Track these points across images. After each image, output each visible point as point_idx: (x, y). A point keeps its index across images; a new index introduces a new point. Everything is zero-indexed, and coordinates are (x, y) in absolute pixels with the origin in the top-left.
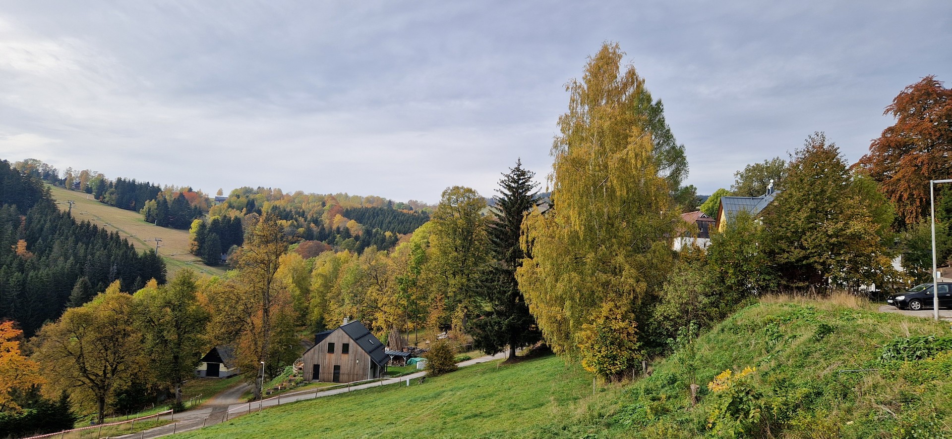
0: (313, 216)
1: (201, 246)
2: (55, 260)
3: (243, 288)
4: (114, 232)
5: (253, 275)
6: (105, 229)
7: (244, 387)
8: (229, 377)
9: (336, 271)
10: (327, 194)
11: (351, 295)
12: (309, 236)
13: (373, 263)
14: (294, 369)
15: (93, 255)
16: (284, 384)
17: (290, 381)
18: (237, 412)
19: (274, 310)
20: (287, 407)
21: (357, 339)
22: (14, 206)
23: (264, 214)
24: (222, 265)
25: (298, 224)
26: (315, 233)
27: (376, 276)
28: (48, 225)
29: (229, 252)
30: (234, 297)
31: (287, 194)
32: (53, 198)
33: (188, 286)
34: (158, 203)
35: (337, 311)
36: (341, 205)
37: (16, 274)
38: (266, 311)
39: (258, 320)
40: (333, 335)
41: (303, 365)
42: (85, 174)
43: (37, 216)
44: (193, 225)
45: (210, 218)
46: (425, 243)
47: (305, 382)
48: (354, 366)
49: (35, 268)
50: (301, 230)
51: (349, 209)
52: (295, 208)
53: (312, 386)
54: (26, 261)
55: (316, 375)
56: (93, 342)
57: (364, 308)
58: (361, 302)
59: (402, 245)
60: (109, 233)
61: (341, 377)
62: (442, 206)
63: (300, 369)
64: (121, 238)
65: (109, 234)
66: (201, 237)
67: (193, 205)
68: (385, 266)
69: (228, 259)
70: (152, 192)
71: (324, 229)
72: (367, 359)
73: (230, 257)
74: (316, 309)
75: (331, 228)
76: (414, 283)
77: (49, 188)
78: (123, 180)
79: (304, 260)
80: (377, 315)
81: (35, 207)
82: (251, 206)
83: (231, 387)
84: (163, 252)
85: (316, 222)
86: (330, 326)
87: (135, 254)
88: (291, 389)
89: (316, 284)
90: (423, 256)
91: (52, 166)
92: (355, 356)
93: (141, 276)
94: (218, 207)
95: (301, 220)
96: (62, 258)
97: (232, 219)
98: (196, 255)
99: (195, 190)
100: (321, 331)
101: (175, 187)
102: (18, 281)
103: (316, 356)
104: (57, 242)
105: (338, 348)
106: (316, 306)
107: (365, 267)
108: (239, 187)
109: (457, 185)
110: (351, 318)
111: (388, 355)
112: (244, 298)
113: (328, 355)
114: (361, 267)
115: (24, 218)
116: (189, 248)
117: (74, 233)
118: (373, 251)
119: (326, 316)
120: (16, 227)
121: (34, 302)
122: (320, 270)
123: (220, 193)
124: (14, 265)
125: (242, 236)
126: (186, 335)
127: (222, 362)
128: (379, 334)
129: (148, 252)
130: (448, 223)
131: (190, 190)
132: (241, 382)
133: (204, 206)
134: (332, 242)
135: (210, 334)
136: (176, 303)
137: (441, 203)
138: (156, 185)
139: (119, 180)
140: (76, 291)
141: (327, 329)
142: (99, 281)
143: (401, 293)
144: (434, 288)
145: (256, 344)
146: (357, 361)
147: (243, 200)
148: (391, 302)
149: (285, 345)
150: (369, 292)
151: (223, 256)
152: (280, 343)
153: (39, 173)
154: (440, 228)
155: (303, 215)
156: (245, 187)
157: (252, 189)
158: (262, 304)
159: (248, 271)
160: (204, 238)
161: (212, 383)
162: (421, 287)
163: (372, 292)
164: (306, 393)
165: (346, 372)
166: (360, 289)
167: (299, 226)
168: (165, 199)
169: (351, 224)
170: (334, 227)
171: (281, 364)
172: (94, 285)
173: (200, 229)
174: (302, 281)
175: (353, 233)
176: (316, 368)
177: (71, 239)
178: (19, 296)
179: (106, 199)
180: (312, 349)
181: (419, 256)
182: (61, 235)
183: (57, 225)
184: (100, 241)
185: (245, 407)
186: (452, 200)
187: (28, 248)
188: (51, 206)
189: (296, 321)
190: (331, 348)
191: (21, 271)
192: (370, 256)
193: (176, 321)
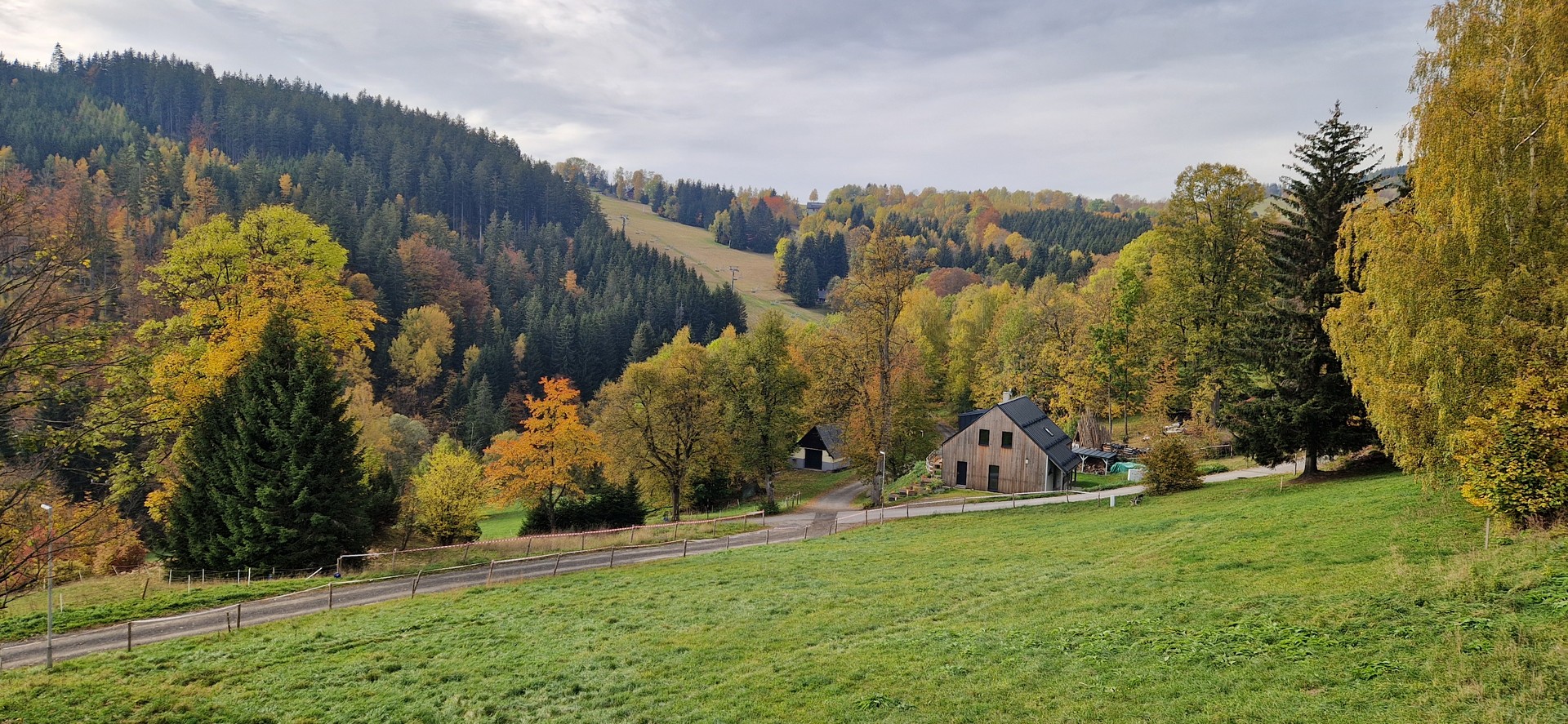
0: (951, 228)
1: (790, 279)
2: (611, 298)
3: (852, 340)
4: (679, 259)
5: (865, 321)
6: (667, 254)
7: (856, 487)
8: (835, 471)
9: (989, 317)
10: (972, 191)
11: (1014, 355)
12: (945, 260)
13: (1050, 303)
14: (929, 467)
15: (654, 291)
16: (914, 487)
17: (923, 483)
18: (849, 522)
19: (897, 375)
20: (920, 522)
21: (1025, 427)
22: (559, 224)
23: (878, 227)
24: (820, 307)
25: (928, 242)
26: (954, 255)
27: (1056, 325)
28: (599, 250)
29: (828, 288)
30: (839, 353)
31: (911, 194)
32: (603, 212)
33: (776, 334)
34: (732, 215)
35: (991, 380)
36: (997, 208)
37: (567, 317)
38: (885, 376)
39: (874, 390)
40: (986, 417)
41: (941, 461)
42: (639, 175)
43: (585, 237)
44: (779, 246)
45: (800, 236)
46: (1143, 269)
47: (945, 487)
48: (1022, 469)
49: (588, 309)
50: (933, 251)
51: (1009, 215)
52: (924, 215)
53: (956, 493)
54: (577, 299)
55: (961, 478)
56: (662, 411)
57: (1036, 377)
58: (1030, 367)
59: (1099, 273)
60: (672, 260)
61: (1001, 484)
62: (1177, 202)
63: (938, 467)
64: (687, 267)
65: (672, 262)
66: (790, 266)
67: (777, 217)
68: (1072, 307)
69: (828, 297)
70: (724, 198)
71: (969, 248)
72: (1043, 459)
73: (830, 295)
74: (959, 377)
75: (980, 246)
76: (1123, 338)
77: (598, 199)
78: (685, 182)
79: (939, 299)
80: (1058, 389)
81: (583, 226)
82: (858, 216)
83: (838, 486)
84: (741, 288)
85: (956, 237)
86: (980, 404)
87: (704, 289)
88: (924, 495)
89: (957, 336)
90: (1139, 291)
91: (599, 167)
92: (1023, 455)
93: (715, 320)
94: (811, 218)
95: (933, 234)
96: (618, 296)
97: (832, 236)
98: (785, 292)
99: (780, 193)
100: (967, 413)
101: (753, 190)
102: (570, 327)
103: (961, 449)
104: (611, 274)
105: (995, 438)
106: (958, 372)
107: (1038, 310)
108: (840, 187)
109: (1207, 162)
110: (1014, 393)
111: (1077, 455)
112: (853, 356)
113: (979, 448)
114: (1030, 311)
115: (571, 241)
116: (775, 281)
117: (631, 262)
118: (1050, 284)
119: (974, 388)
120: (563, 253)
121: (590, 354)
122: (964, 315)
123: (814, 196)
124: (564, 305)
125: (847, 262)
126: (777, 407)
127: (825, 449)
128: (1061, 420)
129: (722, 287)
130: (1188, 231)
131: (774, 193)
132: (852, 479)
133: (792, 217)
134: (982, 270)
135: (809, 405)
136: (762, 360)
137: (1174, 196)
138: (728, 188)
139: (681, 183)
140: (637, 341)
141: (975, 408)
142: (663, 328)
143: (1099, 354)
144: (1159, 346)
145: (872, 424)
146: (1027, 461)
147: (847, 206)
148: (1082, 369)
149: (913, 430)
150: (1044, 351)
151: (820, 292)
152: (906, 425)
153: (584, 177)
154: (1171, 241)
155: (936, 226)
156: (849, 186)
157: (859, 189)
158: (879, 364)
159: (859, 313)
160: (794, 267)
161: (812, 478)
162: (1135, 345)
163: (1048, 352)
164: (947, 504)
165: (1009, 477)
166: (1029, 346)
167: (929, 245)
168: (740, 208)
169: (1014, 241)
170: (986, 245)
171: (908, 458)
172: (658, 333)
173: (789, 253)
174: (935, 330)
175: (1016, 254)
176: (962, 466)
177: (628, 269)
178: (572, 347)
179: (666, 212)
180: (955, 439)
181: (1132, 291)
182: (615, 263)
183: (609, 250)
184: (662, 271)
185: (859, 516)
186: (1195, 191)
187: (578, 282)
188: (601, 223)
189: (929, 393)
190: (984, 438)
191: (573, 312)
192: (1045, 291)
193: (763, 386)
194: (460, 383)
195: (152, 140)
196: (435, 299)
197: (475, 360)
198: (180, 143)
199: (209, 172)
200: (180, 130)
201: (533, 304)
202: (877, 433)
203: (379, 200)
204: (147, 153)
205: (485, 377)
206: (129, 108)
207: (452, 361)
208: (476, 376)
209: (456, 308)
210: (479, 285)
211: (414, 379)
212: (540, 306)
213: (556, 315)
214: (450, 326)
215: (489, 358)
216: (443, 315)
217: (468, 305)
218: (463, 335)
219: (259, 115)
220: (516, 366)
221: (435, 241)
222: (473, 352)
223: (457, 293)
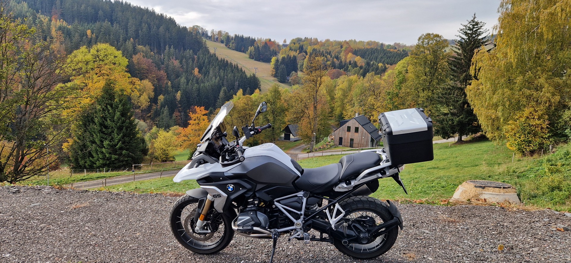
0: (335, 54)
1: (276, 72)
2: (211, 78)
3: (304, 95)
4: (236, 64)
5: (308, 88)
6: (232, 62)
7: (303, 146)
8: (295, 141)
9: (350, 88)
10: (343, 41)
11: (359, 101)
12: (333, 66)
13: (372, 82)
14: (329, 139)
15: (227, 76)
16: (324, 146)
17: (327, 145)
18: (302, 157)
19: (319, 107)
20: (327, 157)
21: (363, 125)
22: (191, 51)
23: (309, 54)
24: (288, 83)
25: (327, 59)
26: (336, 64)
27: (374, 90)
28: (206, 60)
29: (290, 75)
30: (300, 99)
31: (321, 41)
32: (207, 46)
33: (277, 93)
34: (255, 48)
35: (351, 110)
36: (352, 47)
37: (195, 85)
38: (315, 107)
39: (311, 112)
40: (350, 122)
41: (334, 137)
42: (220, 32)
43: (202, 55)
44: (272, 60)
45: (280, 56)
46: (405, 71)
47: (335, 146)
48: (362, 140)
49: (203, 82)
50: (329, 63)
51: (357, 50)
52: (325, 49)
53: (339, 148)
54: (199, 78)
55: (341, 143)
56: (237, 119)
57: (366, 109)
58: (364, 105)
59: (389, 71)
60: (233, 64)
61: (354, 145)
62: (418, 46)
63: (332, 139)
64: (239, 67)
65: (234, 65)
66: (276, 67)
67: (272, 49)
68: (379, 84)
69: (290, 79)
70: (252, 42)
71: (342, 62)
72: (369, 136)
74: (338, 108)
75: (346, 61)
76: (397, 95)
77: (205, 41)
78: (237, 35)
79: (332, 80)
80: (374, 113)
81: (200, 51)
82: (301, 49)
83: (296, 146)
84: (258, 75)
85: (337, 58)
86: (346, 118)
87: (246, 76)
88: (328, 149)
89: (338, 94)
90: (403, 78)
91: (205, 29)
92: (362, 135)
93: (250, 87)
94: (284, 50)
95: (329, 56)
96: (214, 78)
97: (292, 56)
98: (274, 77)
99: (272, 40)
100: (341, 121)
101: (262, 39)
102: (197, 88)
103: (341, 133)
104: (211, 69)
105: (353, 129)
106: (338, 107)
107: (368, 85)
108: (294, 38)
109: (429, 33)
110: (359, 114)
111: (381, 135)
112: (304, 100)
113: (347, 133)
114: (365, 85)
115: (196, 57)
116: (271, 73)
117: (218, 65)
118: (372, 76)
119: (344, 112)
120: (193, 61)
121: (204, 99)
122: (340, 86)
123: (285, 41)
124: (194, 80)
125: (297, 66)
126: (277, 118)
127: (291, 133)
128: (374, 124)
129: (252, 75)
130: (421, 57)
131: (270, 40)
132: (301, 143)
133: (277, 49)
134: (346, 70)
135: (288, 117)
136: (272, 101)
137: (417, 45)
138: (253, 38)
139: (236, 36)
140: (222, 94)
141: (344, 120)
142: (231, 90)
143: (389, 101)
144: (410, 98)
145: (310, 124)
146: (363, 137)
147: (297, 45)
148: (382, 106)
149: (323, 126)
150: (370, 99)
151: (287, 77)
152: (321, 125)
153: (200, 33)
154: (415, 61)
155: (330, 53)
156: (298, 38)
157: (302, 39)
158: (313, 103)
159: (306, 85)
160: (278, 68)
161: (287, 143)
162: (401, 98)
163: (371, 100)
164: (336, 151)
165: (357, 143)
166: (364, 97)
167: (327, 60)
168: (258, 46)
169: (358, 59)
170: (348, 61)
171: (321, 136)
172: (229, 91)
173: (276, 62)
174: (331, 92)
175: (359, 64)
176: (341, 139)
177: (217, 68)
178: (197, 96)
179: (230, 46)
180: (339, 129)
181: (401, 78)
182: (213, 65)
183: (210, 60)
184: (230, 69)
185: (305, 155)
186: (425, 43)
187: (199, 72)
188: (207, 50)
189: (329, 114)
190: (349, 129)
191: (198, 83)
192: (370, 78)
193: (273, 110)
194: (157, 109)
195: (38, 15)
196: (147, 77)
197: (162, 100)
198: (48, 17)
199: (60, 28)
200: (48, 12)
201: (183, 80)
202: (312, 127)
203: (125, 40)
204: (37, 21)
205: (166, 106)
206: (28, 3)
207: (154, 100)
208: (163, 106)
209: (154, 81)
210: (162, 73)
211: (140, 107)
212: (185, 81)
213: (192, 84)
214: (153, 87)
215: (167, 99)
216: (150, 83)
217: (159, 80)
218: (158, 91)
219: (78, 7)
220: (177, 103)
221: (146, 56)
222: (161, 97)
223: (155, 75)
